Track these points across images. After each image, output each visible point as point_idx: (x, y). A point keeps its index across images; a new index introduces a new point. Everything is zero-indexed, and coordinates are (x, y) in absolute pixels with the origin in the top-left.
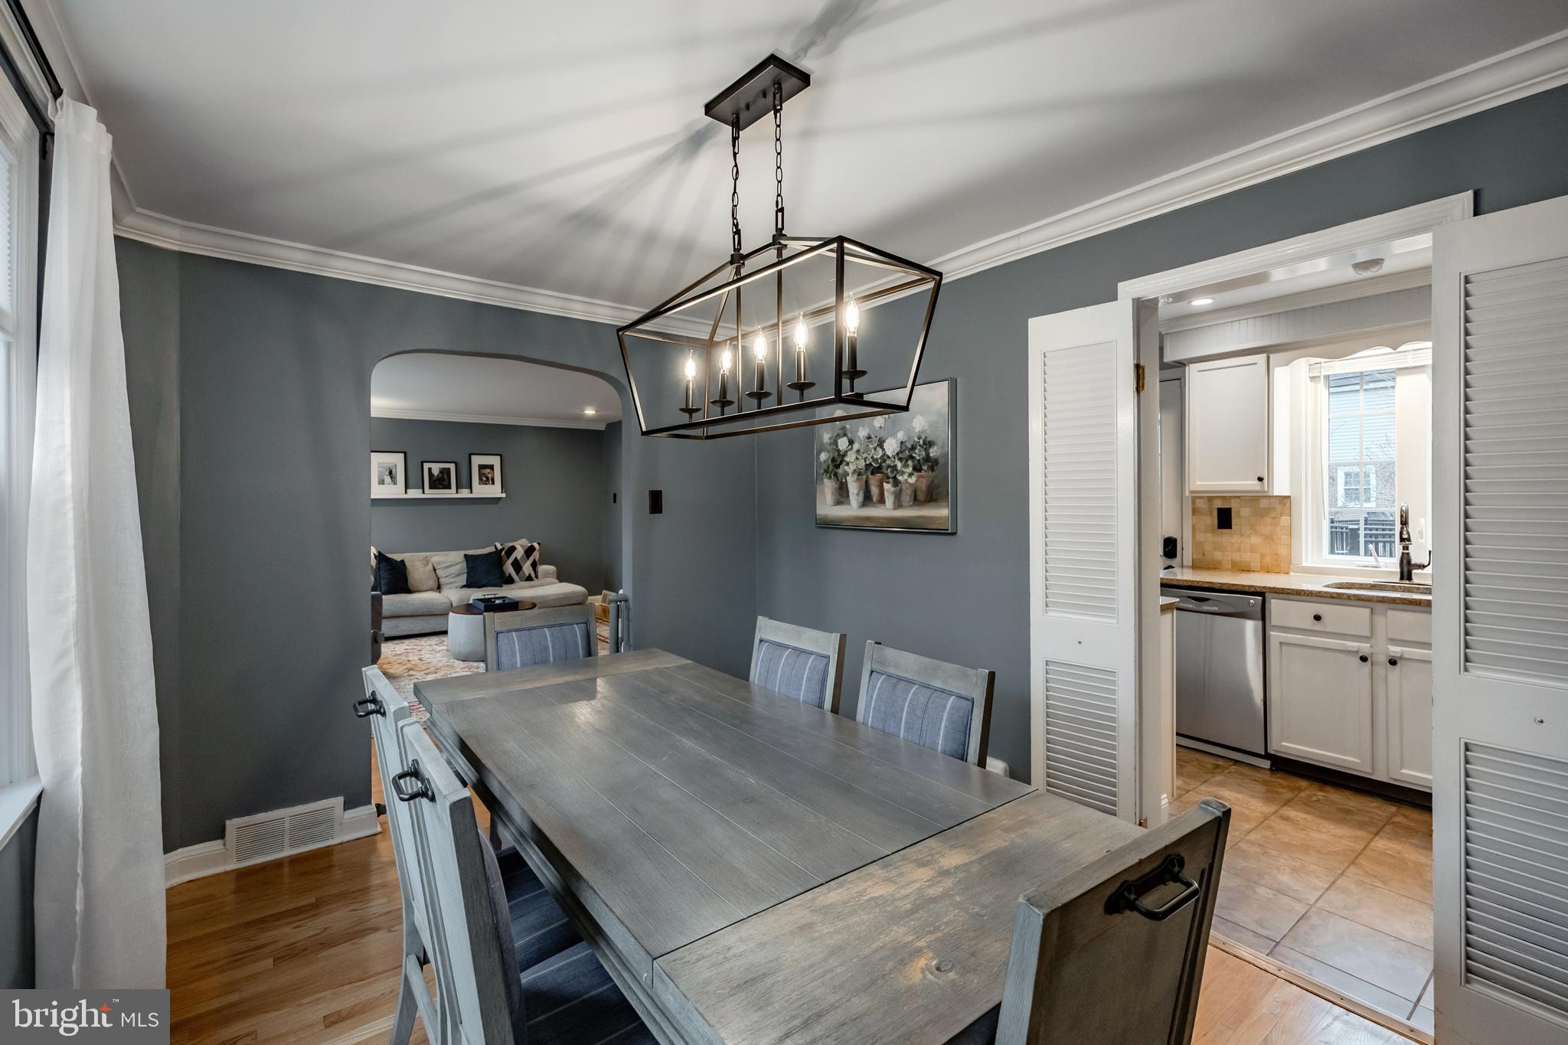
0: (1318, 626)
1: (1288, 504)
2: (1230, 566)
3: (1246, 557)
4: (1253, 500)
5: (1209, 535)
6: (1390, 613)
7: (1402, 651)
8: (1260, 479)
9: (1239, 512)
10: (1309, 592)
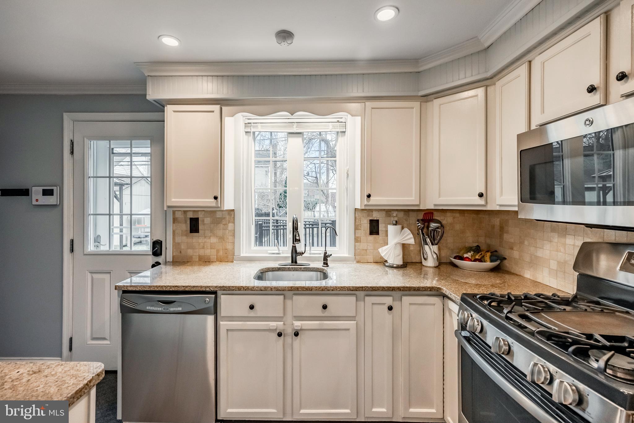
0: (252, 313)
1: (233, 216)
2: (197, 260)
3: (208, 252)
4: (212, 212)
5: (184, 238)
6: (295, 297)
7: (301, 324)
8: (216, 198)
9: (203, 221)
10: (246, 288)
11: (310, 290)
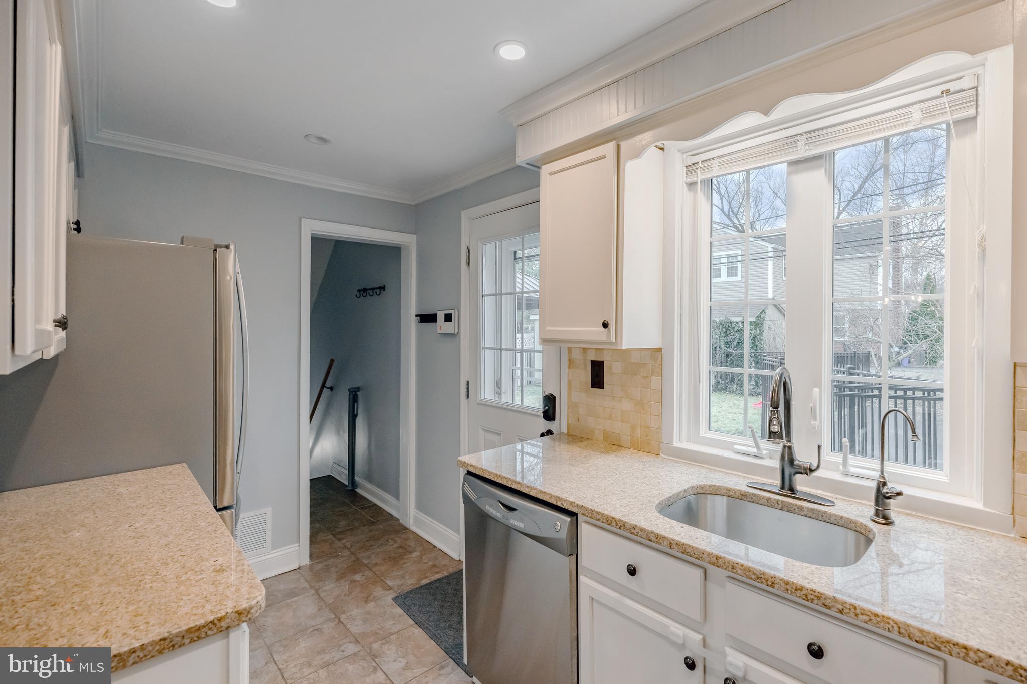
2: (602, 438)
3: (617, 427)
4: (614, 354)
5: (584, 396)
8: (605, 325)
9: (610, 368)
10: (621, 524)
11: (770, 583)
